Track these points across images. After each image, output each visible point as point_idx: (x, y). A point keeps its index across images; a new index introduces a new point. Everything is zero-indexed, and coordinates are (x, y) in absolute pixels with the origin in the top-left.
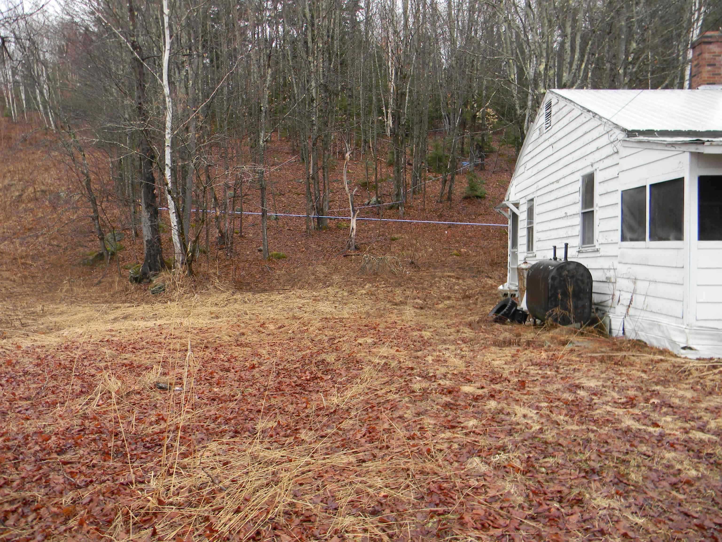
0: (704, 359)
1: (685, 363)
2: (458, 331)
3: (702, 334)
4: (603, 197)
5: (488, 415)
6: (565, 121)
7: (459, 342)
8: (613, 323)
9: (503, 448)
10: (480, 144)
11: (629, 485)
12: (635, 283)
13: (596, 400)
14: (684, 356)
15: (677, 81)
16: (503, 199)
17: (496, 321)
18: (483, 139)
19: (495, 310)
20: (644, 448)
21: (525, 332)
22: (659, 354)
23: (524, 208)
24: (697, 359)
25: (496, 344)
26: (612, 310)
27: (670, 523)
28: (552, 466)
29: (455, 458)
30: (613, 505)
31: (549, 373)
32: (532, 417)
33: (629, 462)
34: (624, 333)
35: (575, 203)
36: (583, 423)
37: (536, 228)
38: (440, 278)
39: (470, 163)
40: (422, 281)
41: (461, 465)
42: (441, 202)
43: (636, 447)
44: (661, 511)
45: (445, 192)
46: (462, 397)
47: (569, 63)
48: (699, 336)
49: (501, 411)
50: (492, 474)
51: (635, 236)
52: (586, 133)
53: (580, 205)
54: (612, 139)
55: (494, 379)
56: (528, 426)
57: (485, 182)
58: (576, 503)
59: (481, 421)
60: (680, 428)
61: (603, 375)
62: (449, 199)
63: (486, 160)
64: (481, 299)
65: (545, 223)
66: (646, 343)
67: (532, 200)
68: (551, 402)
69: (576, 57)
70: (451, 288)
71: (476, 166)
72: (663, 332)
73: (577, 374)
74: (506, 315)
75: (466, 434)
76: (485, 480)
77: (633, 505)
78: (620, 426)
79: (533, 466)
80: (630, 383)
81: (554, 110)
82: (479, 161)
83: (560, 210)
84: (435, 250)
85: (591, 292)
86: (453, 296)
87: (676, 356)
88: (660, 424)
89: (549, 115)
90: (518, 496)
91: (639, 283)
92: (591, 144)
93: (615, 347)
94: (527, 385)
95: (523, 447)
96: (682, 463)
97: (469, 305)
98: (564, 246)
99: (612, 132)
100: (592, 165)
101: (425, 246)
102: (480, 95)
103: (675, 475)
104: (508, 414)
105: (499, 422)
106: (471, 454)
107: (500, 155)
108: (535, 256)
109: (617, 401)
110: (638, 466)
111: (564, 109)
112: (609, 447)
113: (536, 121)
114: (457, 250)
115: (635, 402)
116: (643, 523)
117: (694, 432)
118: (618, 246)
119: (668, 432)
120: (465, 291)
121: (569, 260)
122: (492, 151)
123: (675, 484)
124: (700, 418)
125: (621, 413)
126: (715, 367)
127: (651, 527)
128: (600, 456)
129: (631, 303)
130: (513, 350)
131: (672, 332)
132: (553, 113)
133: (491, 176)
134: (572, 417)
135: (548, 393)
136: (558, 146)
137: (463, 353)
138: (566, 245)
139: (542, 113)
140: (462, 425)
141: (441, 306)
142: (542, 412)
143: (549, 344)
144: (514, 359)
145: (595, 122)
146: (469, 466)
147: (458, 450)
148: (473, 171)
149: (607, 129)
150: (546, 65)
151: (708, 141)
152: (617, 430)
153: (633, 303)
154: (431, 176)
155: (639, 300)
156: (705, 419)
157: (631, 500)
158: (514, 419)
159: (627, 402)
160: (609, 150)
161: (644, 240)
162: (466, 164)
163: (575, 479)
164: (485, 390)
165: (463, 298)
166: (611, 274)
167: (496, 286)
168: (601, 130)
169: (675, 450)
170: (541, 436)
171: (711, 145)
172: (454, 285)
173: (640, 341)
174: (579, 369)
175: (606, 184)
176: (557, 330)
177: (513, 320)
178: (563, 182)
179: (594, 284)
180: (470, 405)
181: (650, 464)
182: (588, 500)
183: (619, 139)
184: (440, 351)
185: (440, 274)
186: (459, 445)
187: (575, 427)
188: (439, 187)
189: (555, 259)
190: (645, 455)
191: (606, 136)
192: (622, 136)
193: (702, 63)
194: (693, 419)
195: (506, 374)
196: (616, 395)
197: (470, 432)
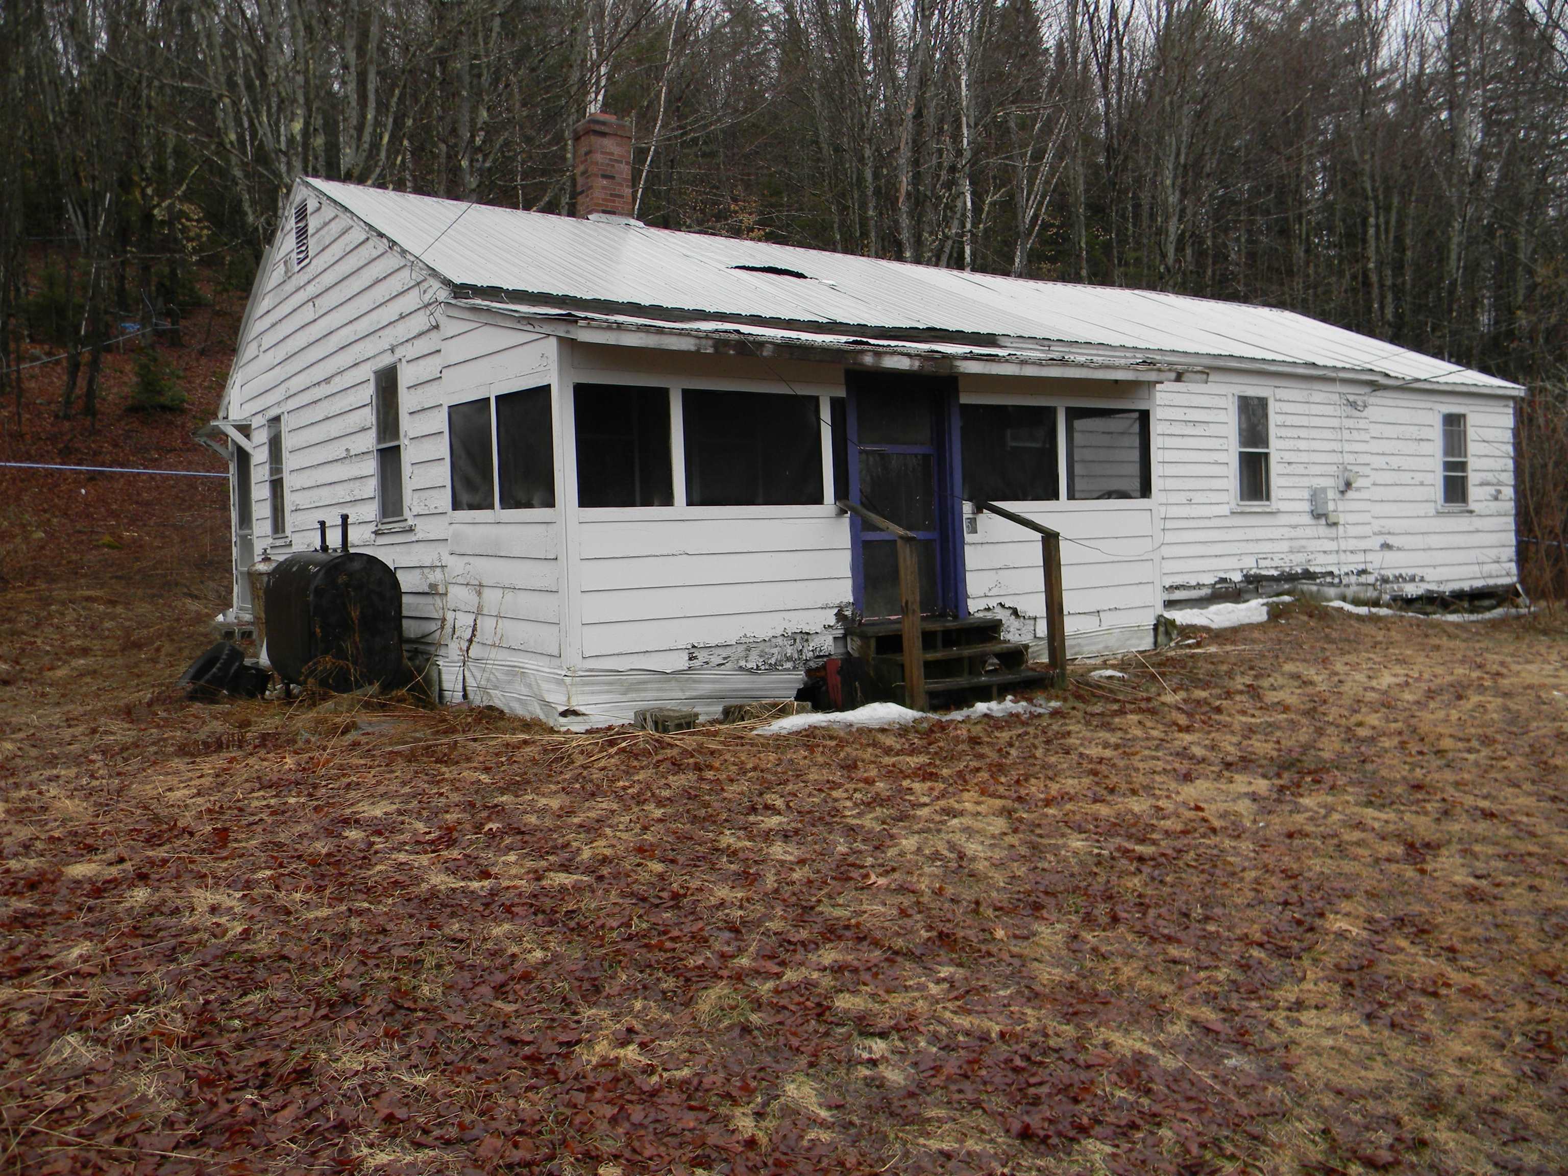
0: (598, 731)
1: (565, 743)
2: (94, 731)
3: (593, 684)
4: (416, 416)
5: (122, 924)
6: (336, 250)
7: (93, 757)
8: (444, 677)
9: (146, 997)
10: (168, 283)
11: (415, 1010)
12: (479, 594)
13: (380, 843)
14: (563, 729)
15: (565, 200)
16: (215, 416)
17: (193, 697)
18: (173, 272)
19: (192, 671)
20: (455, 927)
21: (262, 715)
22: (523, 732)
23: (261, 436)
24: (588, 732)
25: (183, 751)
26: (442, 652)
27: (481, 1067)
28: (257, 1010)
29: (14, 1050)
30: (373, 1060)
31: (292, 800)
32: (232, 908)
33: (419, 962)
34: (465, 696)
35: (364, 429)
36: (341, 900)
37: (290, 481)
38: (63, 603)
39: (143, 326)
40: (12, 614)
41: (31, 1062)
42: (67, 417)
43: (439, 928)
44: (467, 1045)
45: (78, 392)
46: (64, 891)
47: (355, 128)
48: (587, 688)
49: (155, 910)
50: (108, 1066)
51: (477, 499)
52: (378, 281)
53: (372, 434)
54: (427, 298)
55: (155, 836)
56: (218, 931)
57: (181, 374)
58: (296, 1080)
59: (103, 942)
60: (528, 873)
61: (407, 790)
62: (90, 410)
63: (183, 323)
64: (168, 648)
65: (308, 472)
66: (502, 712)
67: (277, 419)
68: (281, 866)
69: (369, 117)
70: (92, 628)
71: (159, 334)
72: (530, 686)
73: (352, 794)
74: (220, 681)
75: (56, 983)
76: (88, 1082)
77: (416, 1049)
78: (416, 890)
79: (213, 1021)
80: (455, 797)
81: (313, 223)
82: (167, 324)
83: (336, 444)
84: (51, 535)
85: (399, 617)
86: (96, 645)
87: (552, 731)
88: (494, 870)
89: (302, 234)
90: (166, 1099)
91: (486, 592)
92: (389, 304)
93: (443, 727)
94: (232, 836)
95: (198, 983)
96: (519, 940)
97: (136, 665)
98: (339, 522)
99: (425, 285)
100: (392, 350)
101: (23, 526)
102: (160, 168)
103: (503, 968)
104: (176, 911)
105: (149, 936)
106: (60, 1028)
107: (218, 314)
108: (290, 545)
109: (421, 839)
110: (439, 967)
111: (333, 224)
112: (388, 939)
113: (277, 242)
114: (112, 534)
115: (455, 834)
116: (427, 1083)
117: (552, 874)
118: (445, 520)
119: (505, 883)
120: (128, 632)
121: (352, 550)
122: (198, 303)
123: (503, 985)
124: (567, 845)
125: (426, 863)
126: (612, 743)
127: (442, 1087)
128: (365, 964)
129: (473, 635)
130: (218, 761)
131: (545, 686)
132: (311, 231)
133: (198, 360)
134: (320, 889)
135: (280, 846)
136: (326, 302)
137: (95, 783)
138: (345, 518)
139: (288, 228)
140: (51, 962)
141: (60, 673)
142: (255, 892)
143: (306, 735)
144: (220, 780)
145: (393, 261)
146: (51, 1060)
147: (28, 1028)
148: (152, 346)
149: (417, 276)
150: (307, 124)
151: (586, 318)
152: (409, 900)
153: (478, 633)
154: (37, 351)
155: (487, 625)
156: (575, 844)
157: (413, 1041)
158: (187, 921)
159: (440, 837)
160: (420, 322)
161: (491, 506)
162: (132, 328)
163: (305, 1026)
164: (128, 865)
165: (123, 650)
166: (436, 576)
167: (212, 616)
168: (405, 278)
169: (514, 915)
170: (245, 946)
171: (589, 326)
172: (101, 620)
173: (490, 708)
174: (358, 784)
175: (420, 390)
176: (330, 704)
177: (235, 693)
178: (338, 383)
179: (405, 599)
180: (80, 909)
181: (462, 957)
182: (322, 1067)
183: (440, 299)
184: (31, 786)
185: (64, 595)
186: (32, 1013)
187: (325, 912)
188: (59, 380)
189: (324, 548)
190: (454, 940)
191: (416, 291)
192: (443, 294)
193: (593, 169)
194: (553, 851)
195: (187, 819)
196: (421, 827)
197: (66, 976)
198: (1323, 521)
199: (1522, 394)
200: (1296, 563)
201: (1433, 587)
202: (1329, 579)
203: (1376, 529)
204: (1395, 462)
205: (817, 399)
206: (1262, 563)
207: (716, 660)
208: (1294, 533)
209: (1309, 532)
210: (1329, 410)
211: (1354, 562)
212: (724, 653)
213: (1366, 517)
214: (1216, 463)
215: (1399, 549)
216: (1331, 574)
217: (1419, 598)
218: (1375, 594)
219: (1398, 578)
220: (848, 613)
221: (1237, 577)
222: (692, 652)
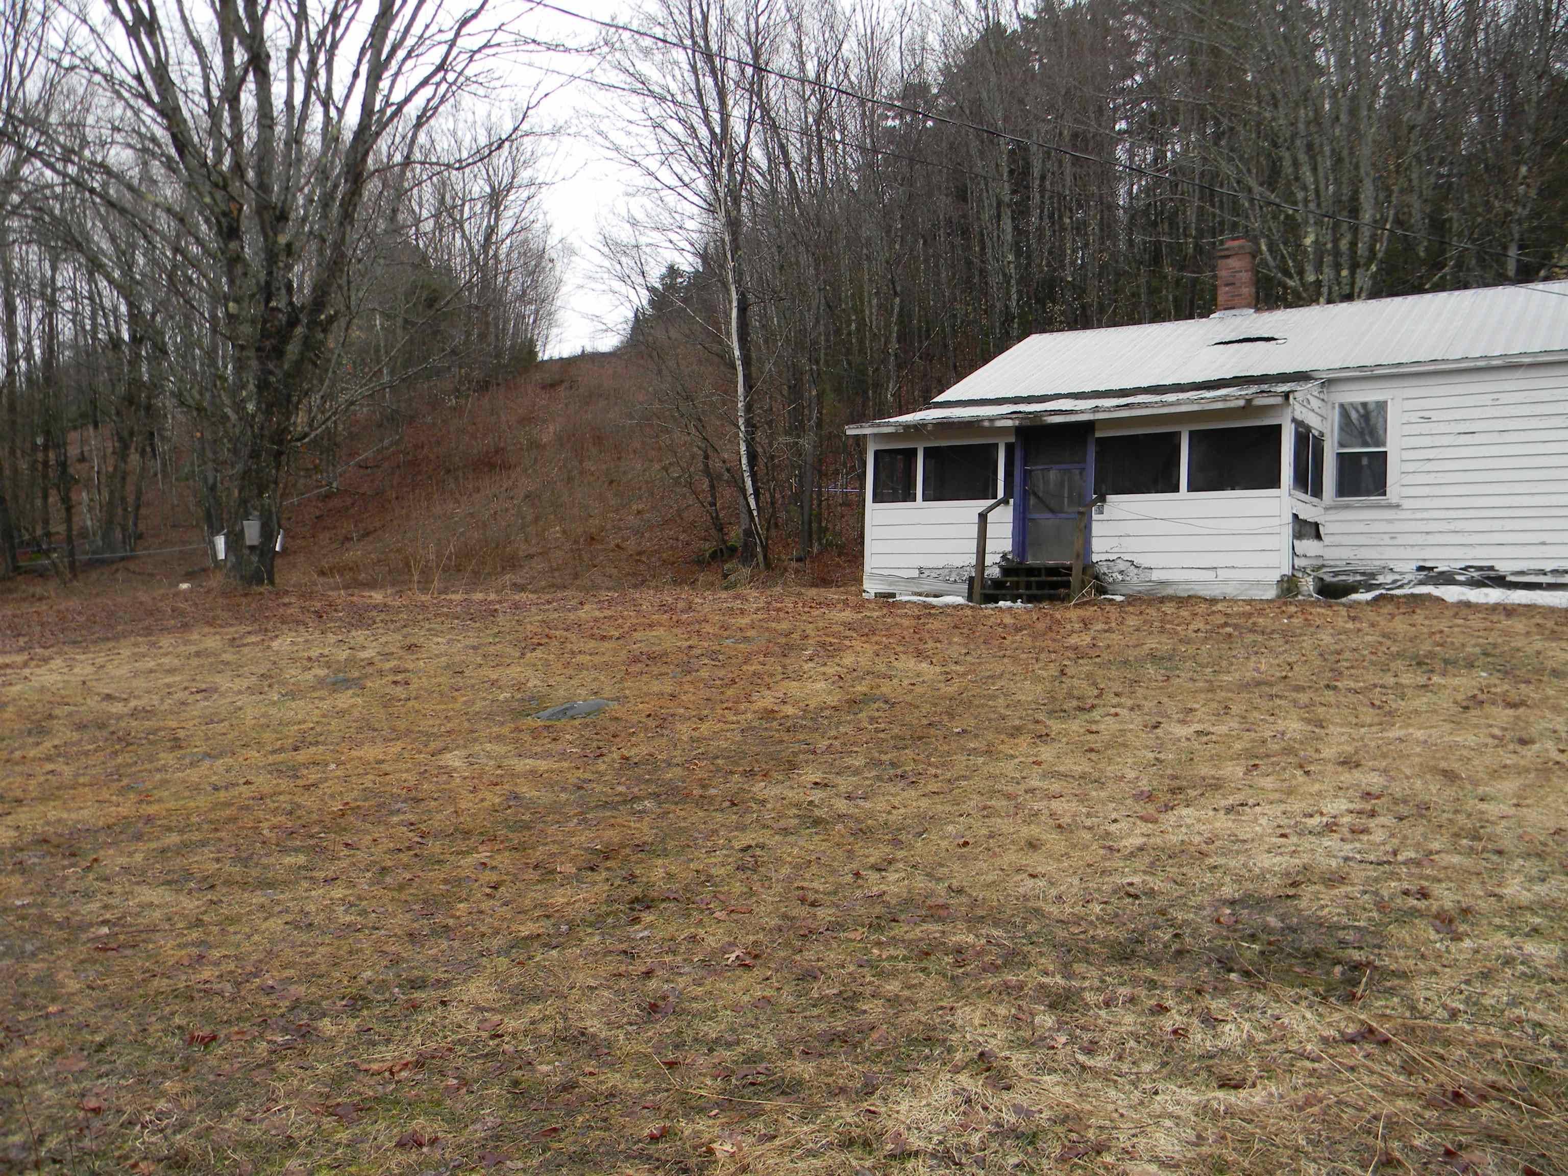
205: (993, 445)
207: (933, 575)
212: (939, 572)
220: (1010, 557)
222: (921, 570)
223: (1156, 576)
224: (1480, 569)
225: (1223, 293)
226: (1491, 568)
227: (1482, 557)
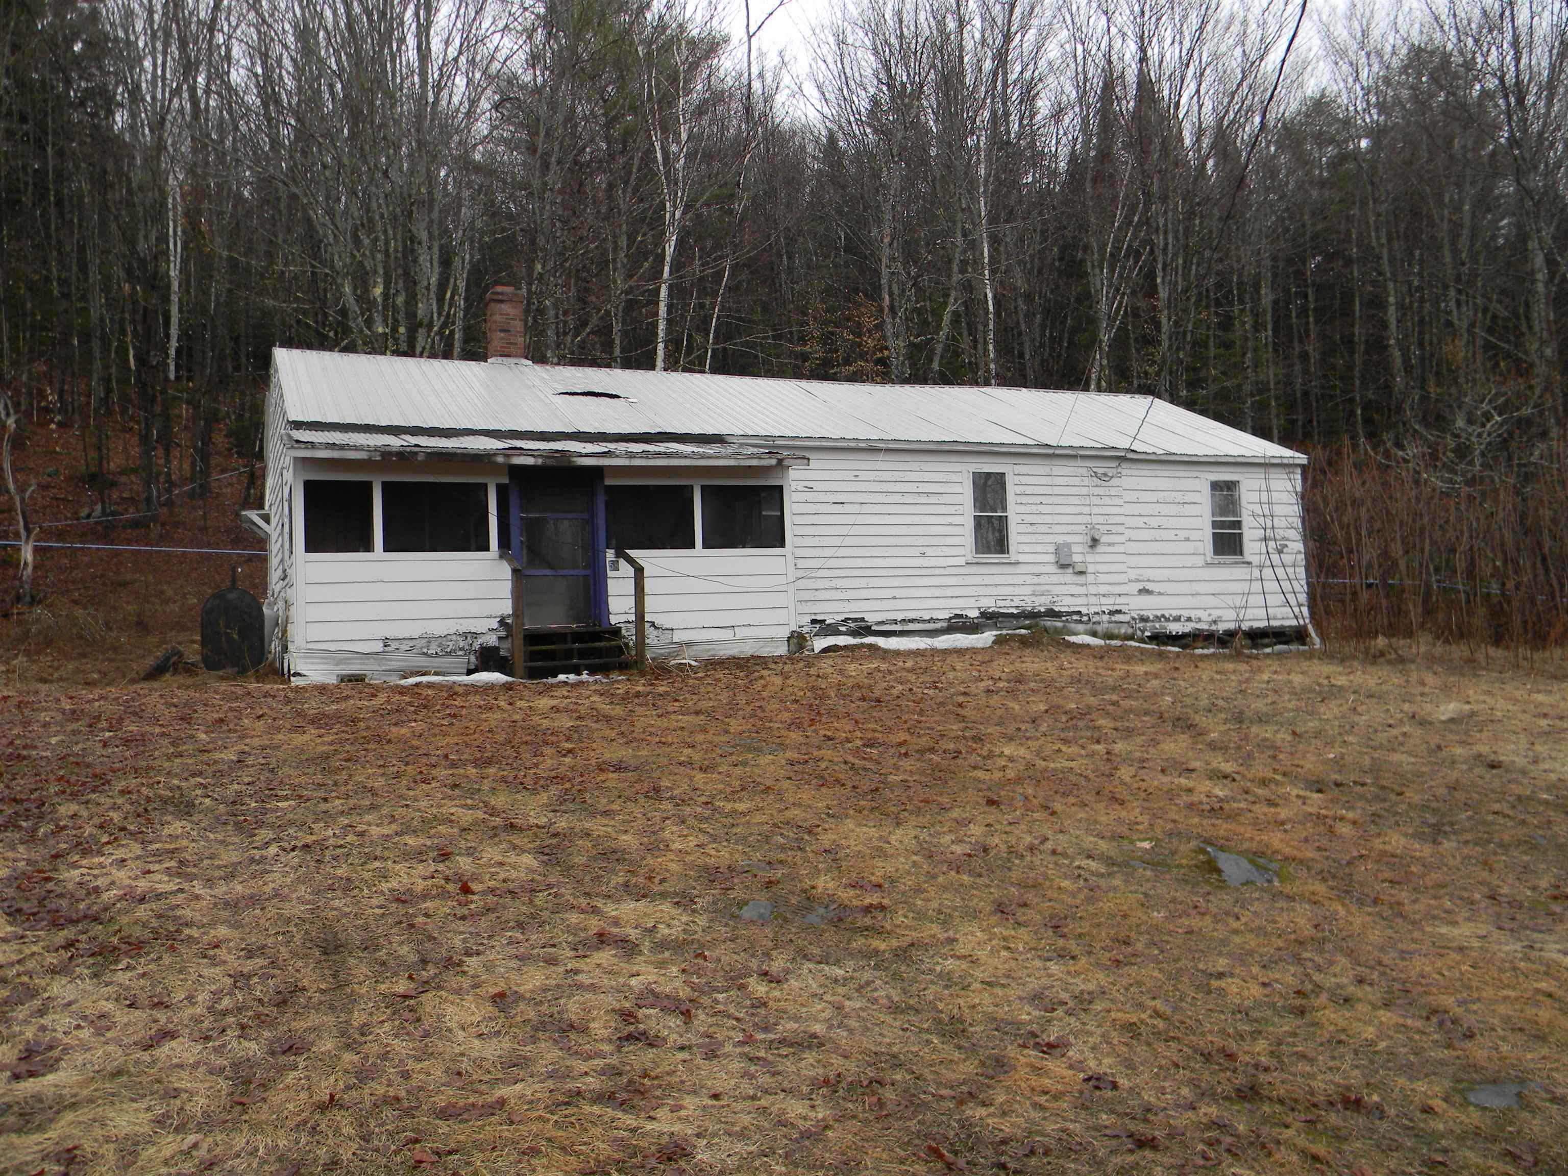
3: (315, 658)
14: (293, 684)
24: (309, 687)
198: (1070, 570)
199: (1305, 462)
200: (1041, 603)
201: (1204, 626)
202: (1075, 617)
203: (1133, 577)
204: (1154, 522)
205: (486, 485)
206: (1000, 603)
207: (404, 647)
208: (1036, 580)
209: (1054, 579)
210: (1077, 481)
211: (1108, 604)
212: (411, 643)
213: (1122, 567)
214: (950, 524)
215: (1160, 594)
216: (1079, 613)
217: (1184, 636)
218: (1130, 631)
219: (1158, 618)
220: (509, 621)
221: (974, 614)
222: (386, 642)
223: (678, 637)
224: (855, 620)
225: (497, 340)
226: (863, 620)
227: (854, 610)
